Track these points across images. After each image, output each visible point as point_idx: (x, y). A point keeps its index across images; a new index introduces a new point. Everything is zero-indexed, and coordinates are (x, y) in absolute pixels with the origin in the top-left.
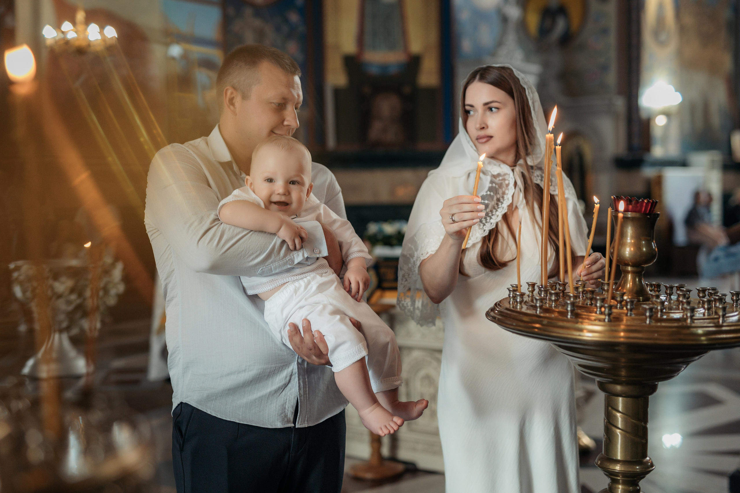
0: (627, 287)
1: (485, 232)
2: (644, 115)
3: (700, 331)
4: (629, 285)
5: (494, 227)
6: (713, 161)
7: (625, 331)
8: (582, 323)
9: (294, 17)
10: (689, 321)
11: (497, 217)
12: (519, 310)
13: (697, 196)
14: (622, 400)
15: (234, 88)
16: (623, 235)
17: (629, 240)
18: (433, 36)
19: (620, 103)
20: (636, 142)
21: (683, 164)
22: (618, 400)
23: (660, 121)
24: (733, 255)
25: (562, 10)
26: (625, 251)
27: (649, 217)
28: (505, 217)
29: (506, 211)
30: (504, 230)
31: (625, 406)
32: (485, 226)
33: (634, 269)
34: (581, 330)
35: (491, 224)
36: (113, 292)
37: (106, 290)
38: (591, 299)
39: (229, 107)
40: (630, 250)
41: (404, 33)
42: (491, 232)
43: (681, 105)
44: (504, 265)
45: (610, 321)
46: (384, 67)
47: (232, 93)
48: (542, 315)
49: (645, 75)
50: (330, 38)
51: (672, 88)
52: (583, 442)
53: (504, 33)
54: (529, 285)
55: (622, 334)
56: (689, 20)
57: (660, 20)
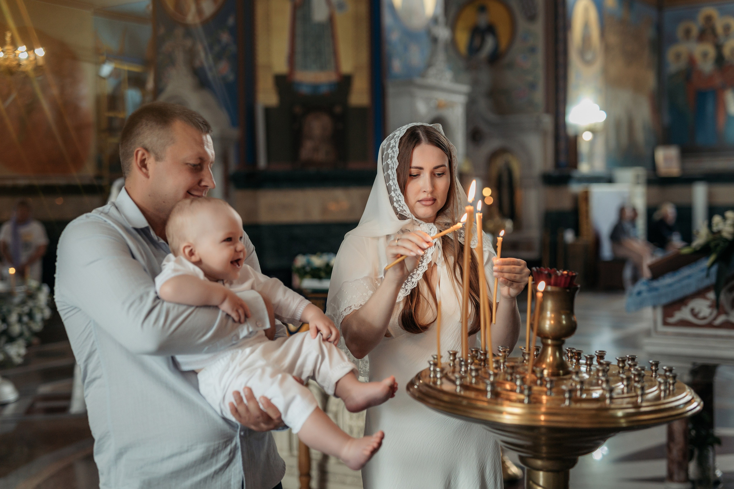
0: (547, 361)
1: (407, 291)
2: (571, 132)
3: (620, 413)
4: (550, 359)
5: (416, 286)
6: (638, 177)
7: (546, 414)
8: (502, 405)
9: (225, 37)
10: (608, 401)
11: (417, 277)
12: (438, 387)
13: (622, 211)
14: (543, 475)
15: (146, 150)
16: (542, 309)
17: (549, 314)
18: (364, 57)
19: (547, 121)
20: (563, 159)
21: (609, 180)
22: (539, 475)
23: (587, 137)
24: (656, 289)
25: (491, 29)
26: (545, 324)
27: (568, 291)
28: (426, 277)
29: (427, 269)
30: (425, 289)
31: (546, 480)
32: (407, 286)
33: (555, 342)
34: (501, 412)
35: (413, 283)
36: (38, 317)
37: (31, 315)
38: (511, 374)
39: (141, 169)
40: (550, 324)
41: (335, 53)
42: (413, 291)
43: (606, 122)
44: (425, 328)
45: (529, 402)
46: (315, 87)
47: (143, 155)
48: (462, 393)
49: (572, 92)
50: (261, 59)
51: (597, 107)
52: (511, 471)
53: (433, 54)
54: (450, 354)
55: (542, 418)
56: (613, 39)
57: (586, 38)
